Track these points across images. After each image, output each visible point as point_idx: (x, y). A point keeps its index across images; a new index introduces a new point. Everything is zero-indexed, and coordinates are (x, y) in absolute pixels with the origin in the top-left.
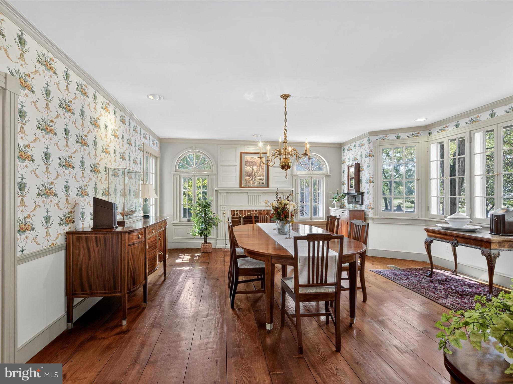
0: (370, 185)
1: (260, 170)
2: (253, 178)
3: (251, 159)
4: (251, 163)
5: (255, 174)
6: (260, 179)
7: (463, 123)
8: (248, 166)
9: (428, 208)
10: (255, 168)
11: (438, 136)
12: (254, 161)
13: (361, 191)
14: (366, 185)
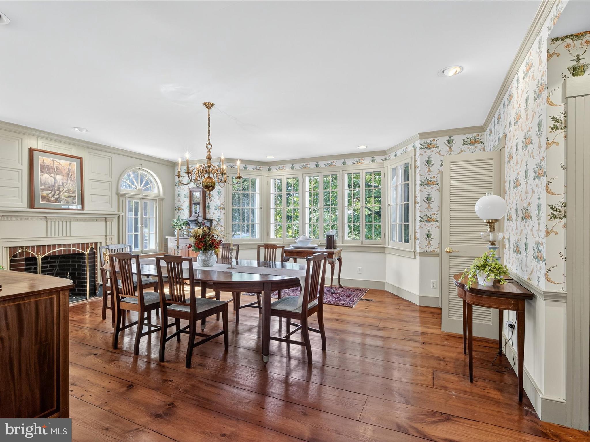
0: (221, 212)
1: (69, 183)
2: (55, 192)
3: (52, 163)
4: (52, 169)
5: (59, 188)
6: (69, 197)
7: (297, 166)
8: (47, 173)
9: (268, 234)
10: (59, 177)
11: (276, 173)
12: (57, 168)
13: (208, 217)
14: (216, 212)
